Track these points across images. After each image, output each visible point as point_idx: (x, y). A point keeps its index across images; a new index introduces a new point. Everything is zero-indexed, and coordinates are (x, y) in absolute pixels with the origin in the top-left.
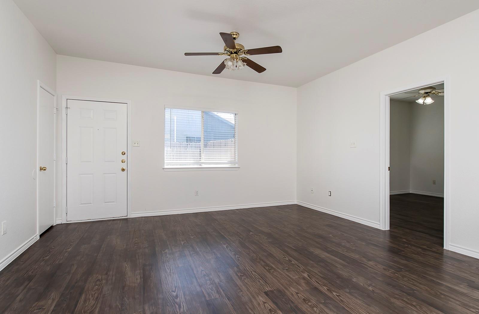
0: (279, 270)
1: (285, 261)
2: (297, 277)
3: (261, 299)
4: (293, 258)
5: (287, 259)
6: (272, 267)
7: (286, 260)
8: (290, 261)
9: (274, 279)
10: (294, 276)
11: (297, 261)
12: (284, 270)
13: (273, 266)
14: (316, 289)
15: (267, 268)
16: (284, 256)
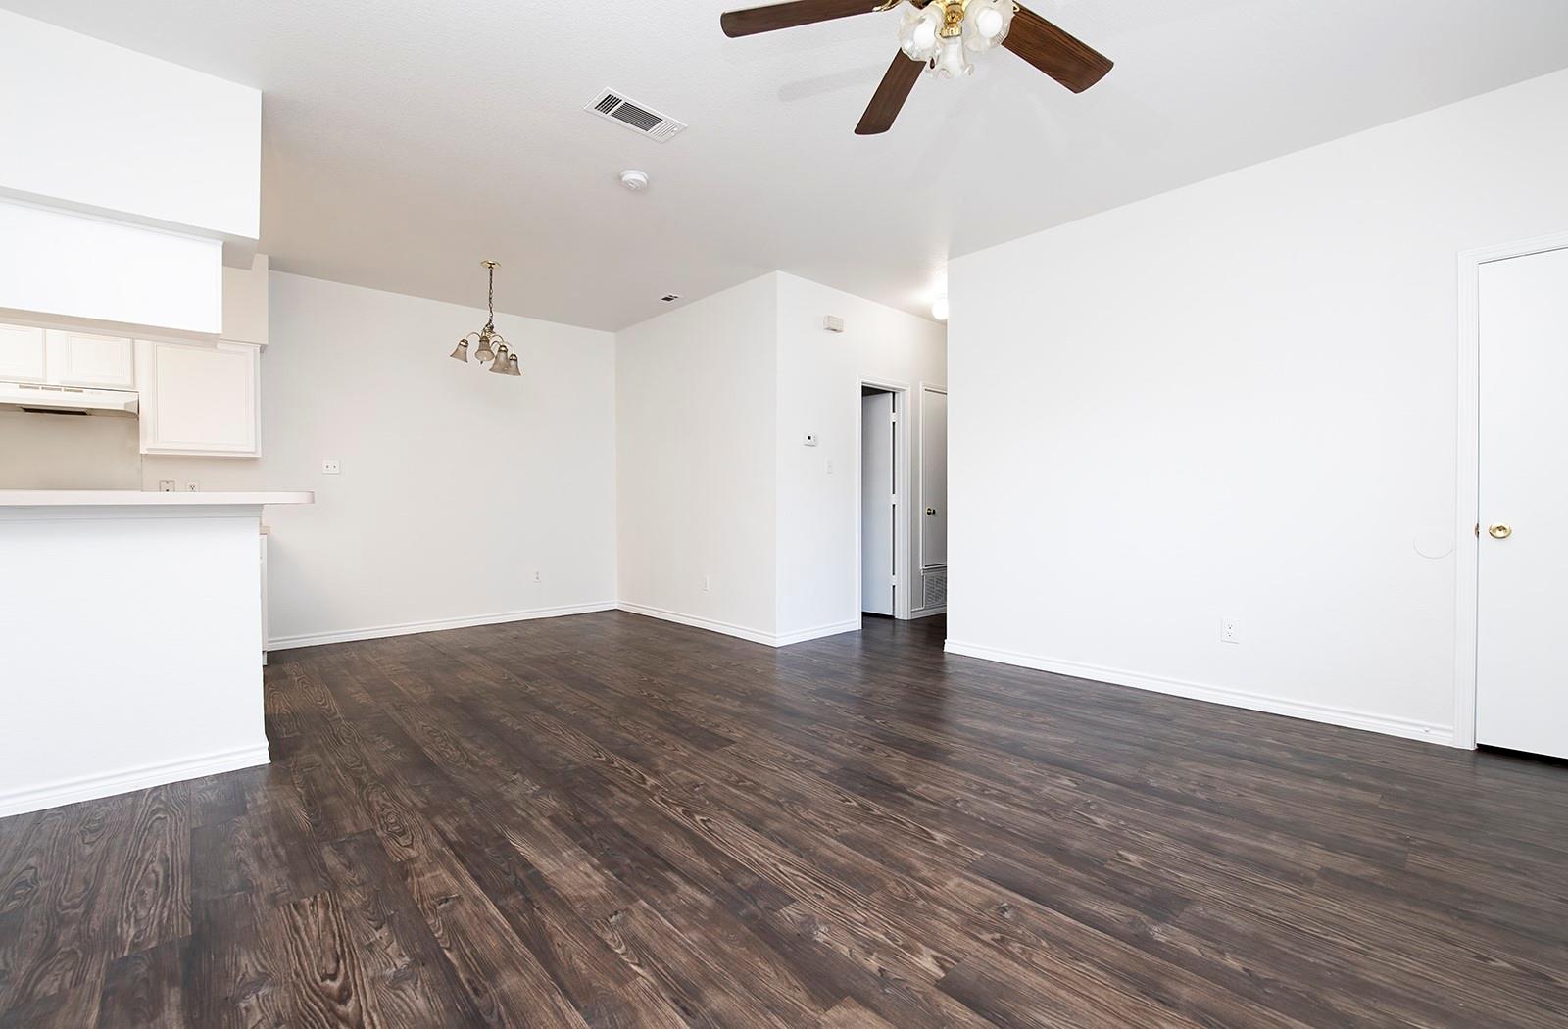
0: (718, 782)
1: (704, 811)
2: (673, 773)
3: (737, 735)
4: (678, 825)
5: (698, 818)
6: (736, 786)
7: (703, 814)
8: (688, 814)
9: (724, 764)
10: (679, 774)
11: (666, 817)
12: (705, 784)
13: (734, 790)
14: (634, 760)
15: (748, 783)
16: (710, 826)
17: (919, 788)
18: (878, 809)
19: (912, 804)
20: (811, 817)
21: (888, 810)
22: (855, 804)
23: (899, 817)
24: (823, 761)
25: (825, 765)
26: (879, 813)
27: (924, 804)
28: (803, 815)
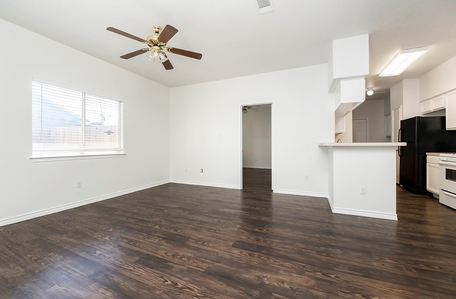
17: (157, 240)
18: (172, 231)
19: (162, 234)
20: (189, 226)
21: (169, 231)
22: (179, 231)
23: (166, 230)
24: (192, 244)
25: (191, 243)
26: (172, 230)
27: (158, 235)
28: (192, 226)
